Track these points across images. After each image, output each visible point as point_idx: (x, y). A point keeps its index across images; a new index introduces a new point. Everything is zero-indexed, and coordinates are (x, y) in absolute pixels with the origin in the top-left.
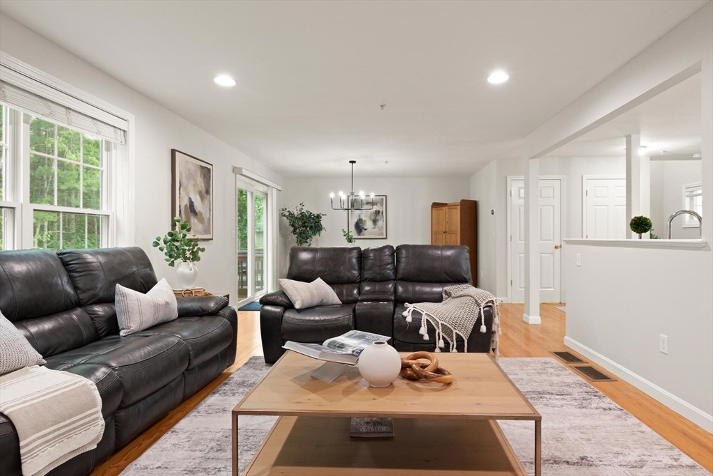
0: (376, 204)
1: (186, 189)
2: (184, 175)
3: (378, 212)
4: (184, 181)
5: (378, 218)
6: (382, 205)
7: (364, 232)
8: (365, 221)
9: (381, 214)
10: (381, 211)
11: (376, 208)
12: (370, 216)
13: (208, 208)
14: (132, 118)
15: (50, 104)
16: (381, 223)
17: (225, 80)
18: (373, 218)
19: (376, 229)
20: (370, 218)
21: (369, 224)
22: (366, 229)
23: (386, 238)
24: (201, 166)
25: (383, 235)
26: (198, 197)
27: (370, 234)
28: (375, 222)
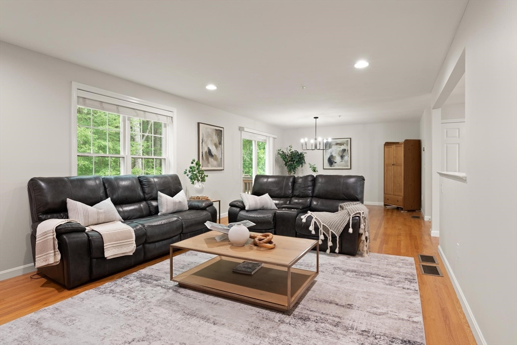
0: (343, 145)
1: (206, 143)
2: (205, 135)
3: (344, 150)
4: (205, 139)
5: (344, 154)
6: (347, 145)
7: (334, 164)
8: (335, 157)
9: (346, 151)
10: (346, 149)
11: (343, 147)
12: (339, 153)
13: (221, 153)
14: (175, 110)
15: (137, 111)
16: (347, 158)
17: (211, 87)
18: (341, 154)
19: (343, 162)
20: (339, 154)
21: (338, 159)
22: (336, 163)
23: (351, 169)
24: (216, 130)
25: (348, 166)
26: (214, 147)
27: (339, 166)
28: (342, 157)
